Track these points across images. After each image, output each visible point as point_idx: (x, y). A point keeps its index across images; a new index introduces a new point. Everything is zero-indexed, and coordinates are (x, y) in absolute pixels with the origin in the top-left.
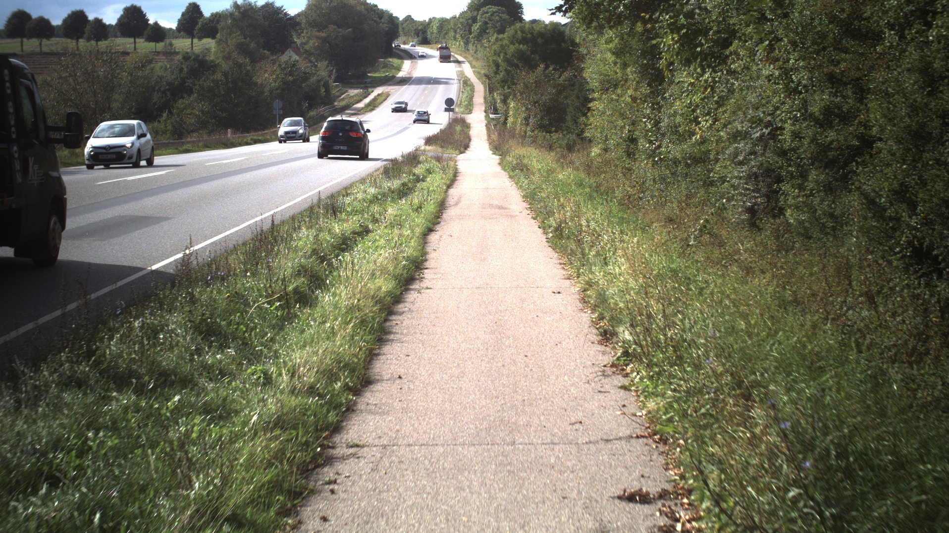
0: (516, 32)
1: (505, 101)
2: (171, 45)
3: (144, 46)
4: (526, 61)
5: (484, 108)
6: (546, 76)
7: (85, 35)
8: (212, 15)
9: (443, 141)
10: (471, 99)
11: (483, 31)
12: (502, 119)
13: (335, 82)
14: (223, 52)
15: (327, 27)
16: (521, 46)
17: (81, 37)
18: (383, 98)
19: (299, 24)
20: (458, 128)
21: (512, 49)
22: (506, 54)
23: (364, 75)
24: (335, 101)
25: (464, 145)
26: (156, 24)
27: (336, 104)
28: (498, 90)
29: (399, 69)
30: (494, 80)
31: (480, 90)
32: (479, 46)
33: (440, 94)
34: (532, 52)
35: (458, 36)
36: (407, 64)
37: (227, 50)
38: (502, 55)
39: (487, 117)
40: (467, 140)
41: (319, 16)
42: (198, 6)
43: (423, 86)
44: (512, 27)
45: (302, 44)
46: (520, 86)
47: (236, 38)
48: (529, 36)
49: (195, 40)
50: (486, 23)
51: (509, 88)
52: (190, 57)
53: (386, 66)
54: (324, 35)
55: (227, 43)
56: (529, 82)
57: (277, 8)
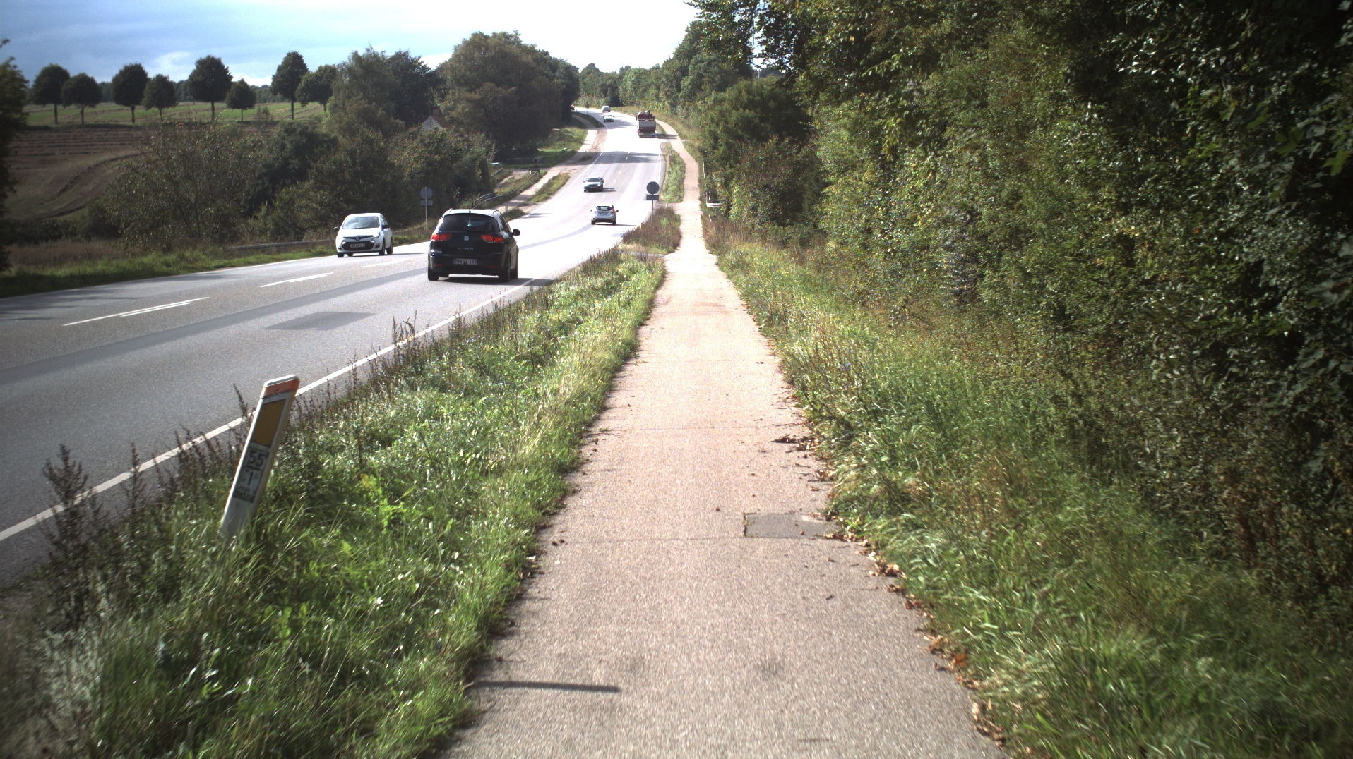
0: (740, 92)
1: (726, 185)
2: (266, 112)
3: (227, 114)
4: (753, 131)
5: (698, 195)
6: (780, 152)
7: (145, 100)
8: (320, 69)
9: (646, 237)
10: (680, 181)
11: (697, 87)
12: (723, 209)
13: (494, 161)
14: (340, 122)
15: (481, 85)
16: (747, 111)
17: (138, 103)
18: (561, 182)
19: (443, 81)
20: (665, 221)
21: (735, 116)
22: (726, 122)
23: (533, 151)
24: (495, 187)
25: (673, 243)
26: (242, 82)
27: (496, 191)
28: (717, 170)
29: (580, 142)
30: (711, 157)
31: (693, 168)
32: (690, 108)
33: (639, 177)
34: (762, 120)
35: (661, 94)
36: (592, 135)
37: (346, 119)
38: (722, 124)
39: (703, 206)
40: (677, 237)
41: (470, 70)
42: (301, 57)
43: (615, 165)
44: (734, 86)
45: (448, 109)
46: (746, 165)
47: (358, 103)
48: (758, 98)
49: (297, 105)
50: (700, 76)
51: (731, 167)
52: (295, 130)
53: (562, 138)
54: (477, 97)
55: (344, 109)
56: (758, 160)
57: (413, 60)
